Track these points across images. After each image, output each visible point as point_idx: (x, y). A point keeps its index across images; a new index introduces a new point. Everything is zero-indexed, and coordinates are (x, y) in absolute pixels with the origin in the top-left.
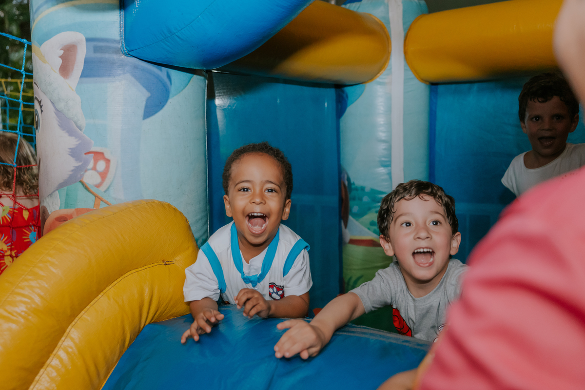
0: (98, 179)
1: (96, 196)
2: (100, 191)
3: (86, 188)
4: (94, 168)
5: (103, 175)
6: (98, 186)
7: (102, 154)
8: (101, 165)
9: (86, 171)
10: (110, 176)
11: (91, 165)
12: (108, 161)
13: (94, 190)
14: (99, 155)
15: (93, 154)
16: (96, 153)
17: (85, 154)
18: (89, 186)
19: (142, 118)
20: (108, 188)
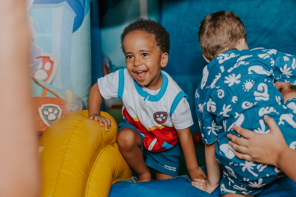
0: (45, 76)
1: (44, 88)
2: (46, 84)
3: (36, 82)
4: (43, 68)
5: (49, 72)
6: (45, 80)
7: (48, 58)
8: (48, 66)
9: (37, 70)
10: (53, 73)
11: (40, 66)
12: (52, 62)
13: (42, 83)
14: (46, 59)
15: (42, 58)
16: (44, 57)
17: (36, 58)
18: (38, 81)
19: (72, 31)
20: (52, 82)
